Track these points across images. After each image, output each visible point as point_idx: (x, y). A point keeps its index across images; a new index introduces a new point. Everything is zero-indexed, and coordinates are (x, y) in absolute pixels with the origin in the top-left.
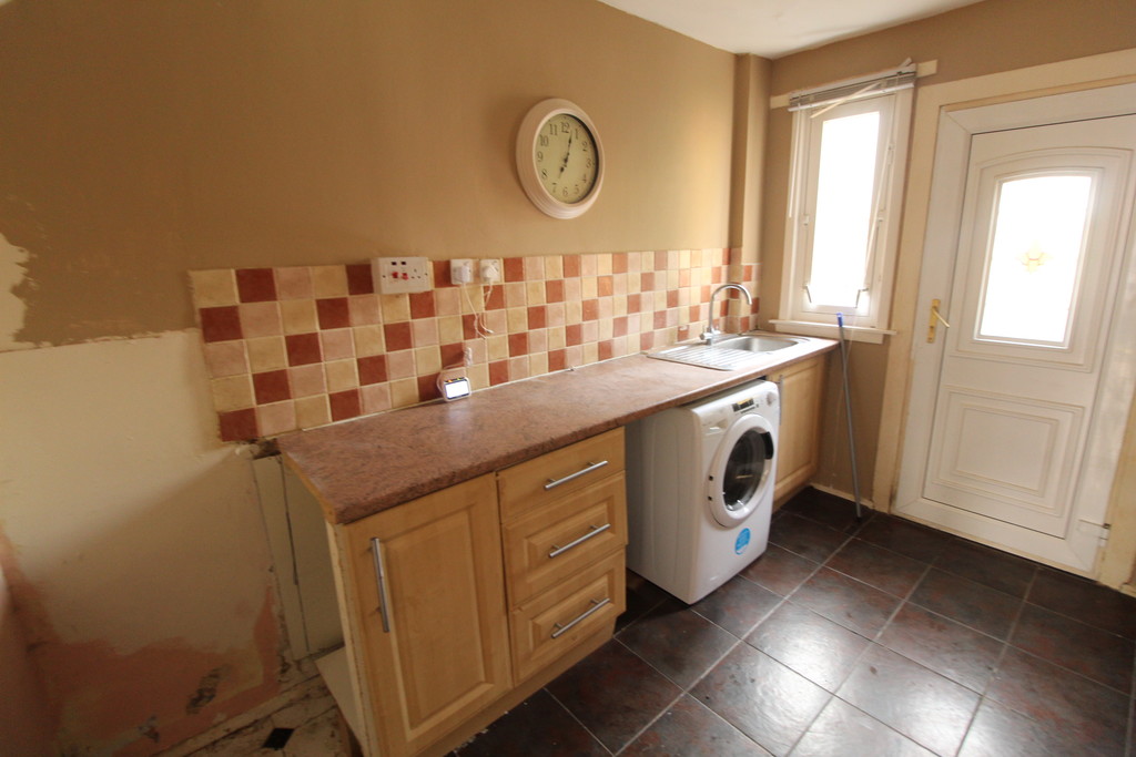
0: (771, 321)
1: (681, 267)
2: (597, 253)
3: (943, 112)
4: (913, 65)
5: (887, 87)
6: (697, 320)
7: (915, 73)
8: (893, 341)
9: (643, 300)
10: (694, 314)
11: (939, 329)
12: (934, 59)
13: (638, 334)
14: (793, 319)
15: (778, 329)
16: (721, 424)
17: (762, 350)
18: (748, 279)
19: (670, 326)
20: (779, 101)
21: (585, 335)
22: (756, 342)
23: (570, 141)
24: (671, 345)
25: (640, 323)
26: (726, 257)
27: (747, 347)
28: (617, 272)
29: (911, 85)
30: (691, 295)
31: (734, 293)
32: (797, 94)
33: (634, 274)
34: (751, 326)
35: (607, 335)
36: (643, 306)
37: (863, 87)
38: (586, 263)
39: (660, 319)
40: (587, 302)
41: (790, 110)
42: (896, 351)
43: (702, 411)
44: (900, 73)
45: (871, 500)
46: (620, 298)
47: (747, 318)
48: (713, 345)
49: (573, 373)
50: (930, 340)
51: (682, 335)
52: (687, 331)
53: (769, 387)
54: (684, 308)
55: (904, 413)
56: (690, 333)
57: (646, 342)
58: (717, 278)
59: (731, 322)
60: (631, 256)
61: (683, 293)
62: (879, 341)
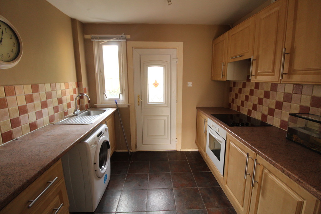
0: (95, 105)
1: (62, 89)
2: (23, 84)
3: (133, 49)
4: (125, 35)
5: (119, 39)
6: (70, 107)
7: (126, 37)
8: (130, 107)
9: (48, 103)
10: (69, 106)
11: (140, 102)
12: (130, 35)
13: (48, 116)
14: (101, 103)
15: (97, 107)
16: (95, 143)
17: (95, 115)
18: (86, 92)
19: (61, 111)
20: (88, 37)
21: (22, 121)
22: (92, 112)
23: (2, 33)
24: (62, 118)
25: (48, 112)
26: (77, 85)
27: (89, 114)
28: (34, 93)
29: (125, 40)
30: (67, 99)
31: (81, 97)
32: (93, 36)
33: (42, 93)
34: (89, 107)
35: (33, 119)
36: (48, 105)
37: (113, 38)
38: (18, 89)
39: (56, 110)
40: (21, 106)
41: (92, 40)
42: (131, 109)
43: (88, 141)
44: (122, 36)
45: (131, 150)
46: (37, 103)
47: (87, 105)
48: (78, 115)
49: (18, 140)
50: (139, 105)
51: (66, 114)
52: (67, 112)
53: (104, 126)
54: (65, 104)
55: (136, 124)
56: (68, 113)
57: (52, 119)
58: (75, 92)
59: (82, 107)
60: (40, 85)
61: (64, 98)
62: (127, 107)
